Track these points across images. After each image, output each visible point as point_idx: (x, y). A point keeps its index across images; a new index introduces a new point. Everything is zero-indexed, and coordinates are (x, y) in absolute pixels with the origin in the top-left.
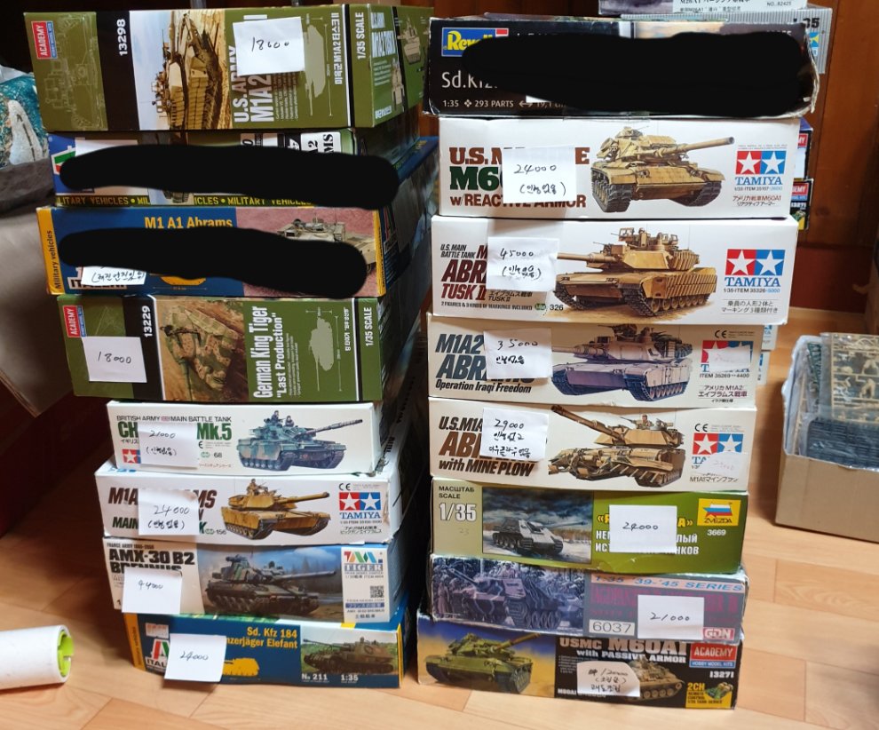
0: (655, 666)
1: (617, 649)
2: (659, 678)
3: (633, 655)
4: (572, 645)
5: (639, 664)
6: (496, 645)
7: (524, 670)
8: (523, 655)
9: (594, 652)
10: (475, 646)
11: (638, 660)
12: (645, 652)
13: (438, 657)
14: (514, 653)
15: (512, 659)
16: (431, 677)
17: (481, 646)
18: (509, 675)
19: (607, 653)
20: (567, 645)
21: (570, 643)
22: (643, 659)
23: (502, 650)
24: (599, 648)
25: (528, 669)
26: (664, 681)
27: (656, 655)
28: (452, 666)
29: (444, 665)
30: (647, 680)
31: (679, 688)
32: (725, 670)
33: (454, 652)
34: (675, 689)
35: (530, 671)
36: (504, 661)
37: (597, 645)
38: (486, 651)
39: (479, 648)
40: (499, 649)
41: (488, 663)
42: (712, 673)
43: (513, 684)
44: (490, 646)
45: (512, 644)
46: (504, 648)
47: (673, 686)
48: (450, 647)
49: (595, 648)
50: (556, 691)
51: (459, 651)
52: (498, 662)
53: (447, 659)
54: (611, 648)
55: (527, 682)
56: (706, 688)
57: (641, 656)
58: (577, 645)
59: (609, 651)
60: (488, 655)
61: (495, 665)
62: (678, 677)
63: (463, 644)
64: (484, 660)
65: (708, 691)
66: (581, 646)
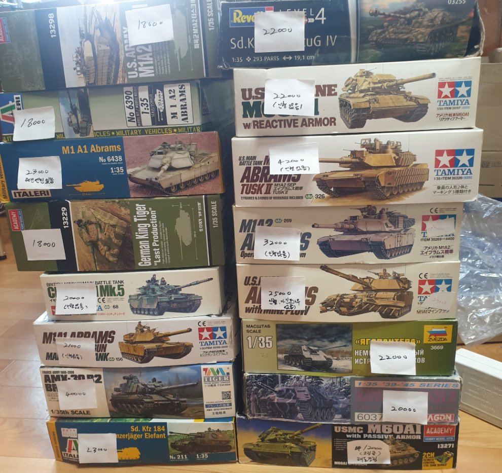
0: (400, 442)
1: (374, 432)
2: (403, 450)
3: (385, 435)
4: (343, 431)
5: (389, 442)
6: (291, 434)
7: (311, 450)
8: (310, 440)
9: (358, 435)
10: (276, 435)
11: (388, 439)
12: (392, 433)
13: (251, 444)
14: (303, 438)
15: (302, 442)
16: (247, 458)
17: (281, 435)
18: (300, 454)
19: (367, 435)
20: (339, 431)
21: (341, 430)
22: (392, 438)
23: (296, 437)
24: (362, 432)
25: (313, 449)
26: (406, 453)
27: (400, 435)
28: (262, 449)
29: (256, 449)
30: (395, 452)
31: (417, 457)
32: (448, 443)
33: (263, 440)
34: (414, 457)
35: (315, 450)
36: (296, 445)
37: (360, 430)
38: (284, 438)
39: (279, 436)
40: (293, 437)
41: (286, 446)
42: (439, 445)
43: (304, 459)
44: (287, 434)
45: (302, 433)
46: (297, 435)
47: (413, 455)
48: (259, 437)
49: (358, 432)
50: (333, 463)
51: (266, 439)
52: (292, 445)
53: (257, 445)
54: (369, 431)
55: (313, 458)
56: (435, 456)
57: (390, 436)
58: (346, 431)
59: (368, 434)
60: (286, 441)
61: (291, 448)
62: (416, 449)
63: (268, 434)
64: (283, 444)
65: (437, 457)
66: (349, 432)
